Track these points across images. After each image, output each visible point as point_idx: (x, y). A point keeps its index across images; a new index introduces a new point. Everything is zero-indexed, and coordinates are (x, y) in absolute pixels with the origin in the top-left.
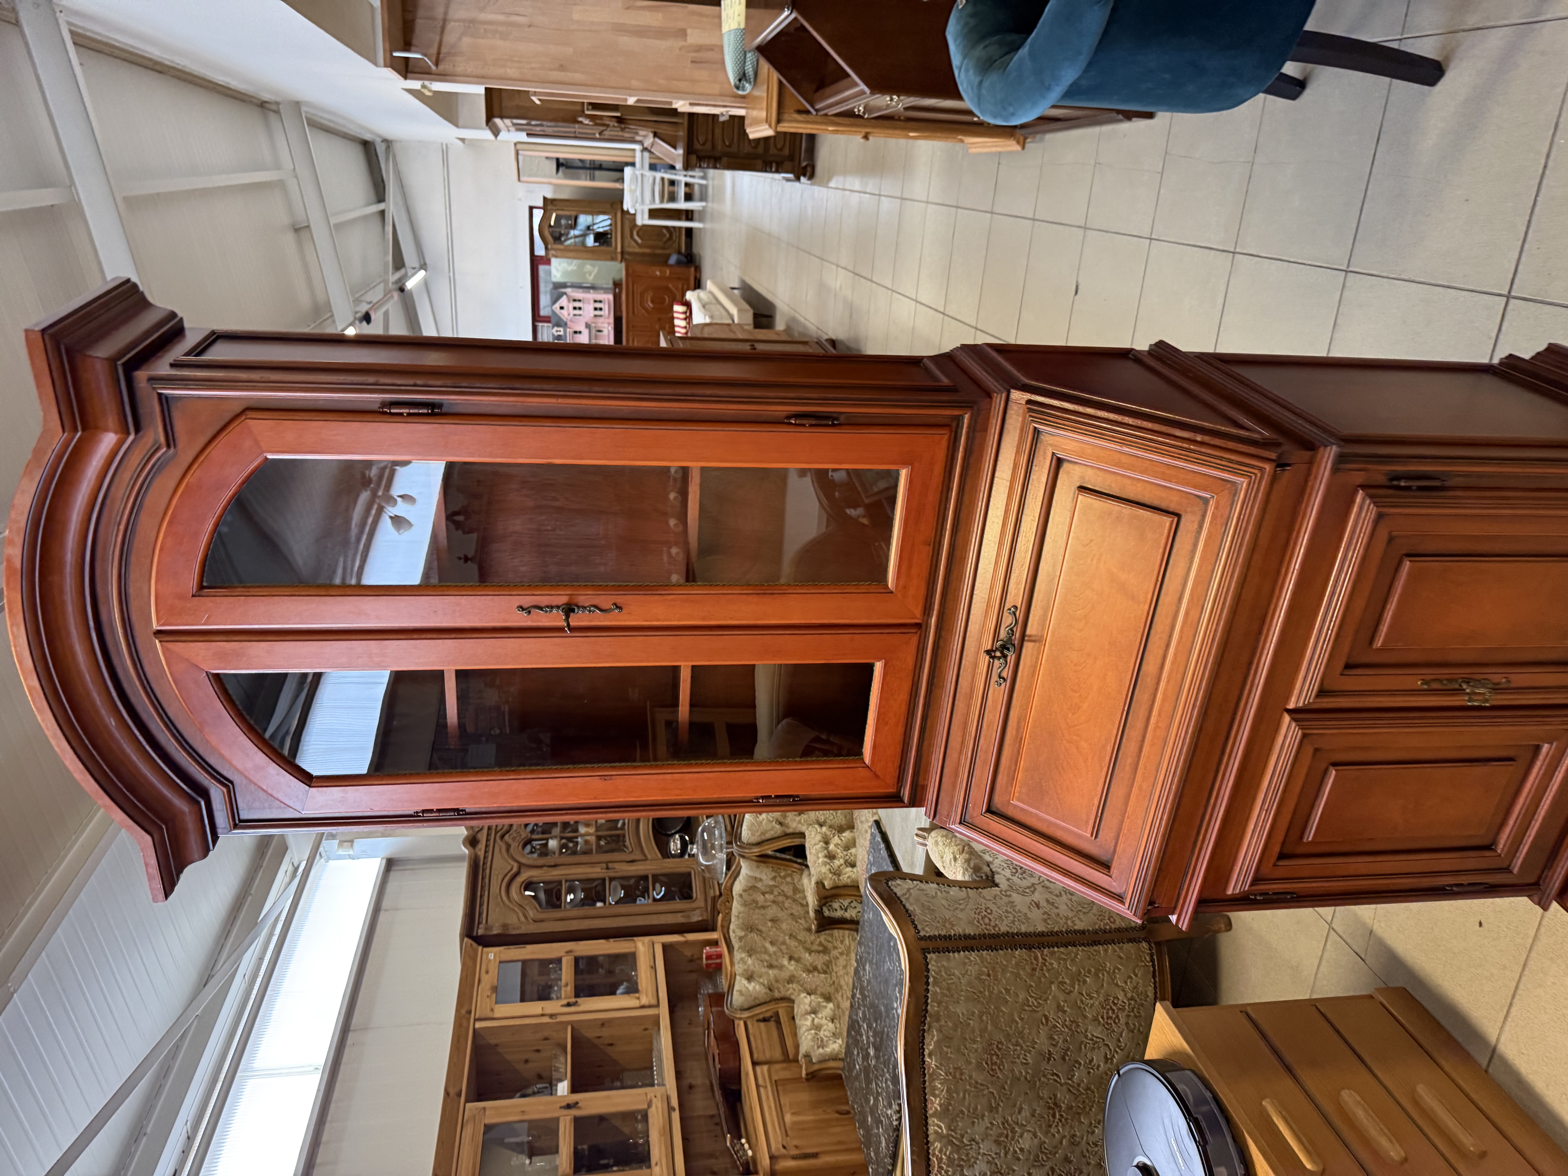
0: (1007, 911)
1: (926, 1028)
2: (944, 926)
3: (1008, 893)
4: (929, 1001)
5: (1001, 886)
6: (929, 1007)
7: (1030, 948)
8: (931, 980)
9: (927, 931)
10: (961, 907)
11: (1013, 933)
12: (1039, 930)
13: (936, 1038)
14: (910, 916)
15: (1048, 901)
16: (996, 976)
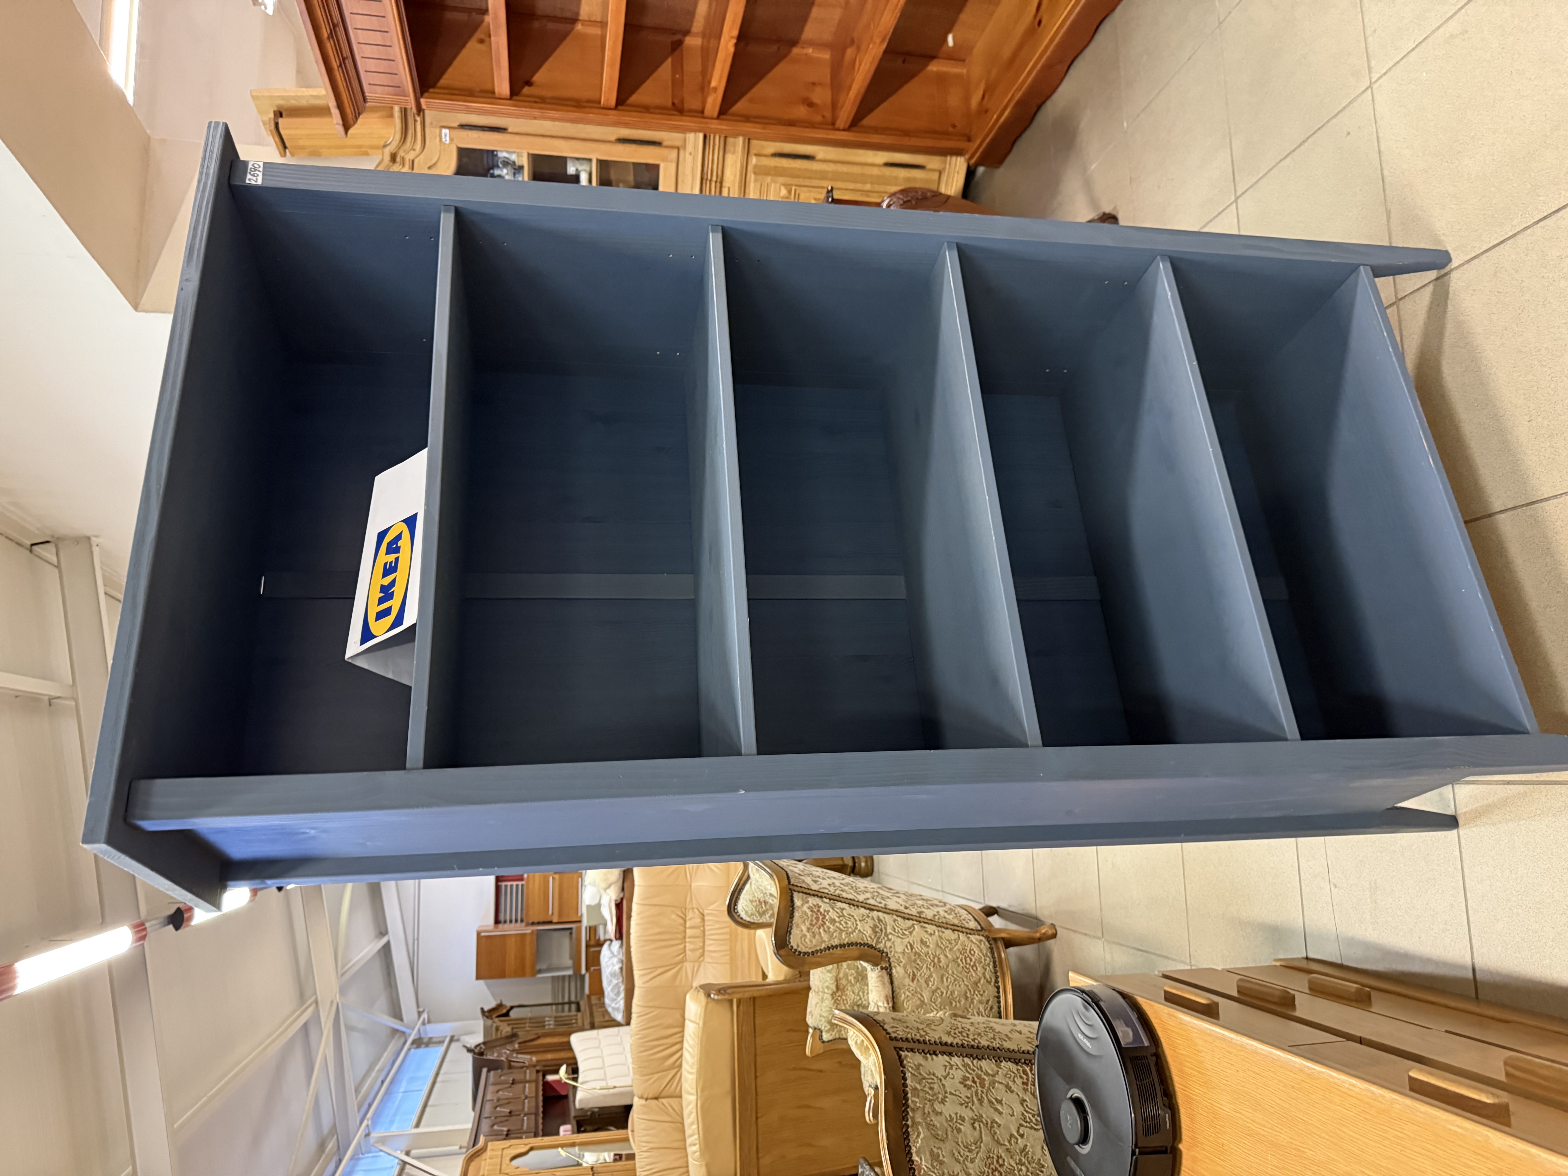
1: (909, 1123)
2: (918, 1033)
4: (909, 1095)
6: (910, 1101)
7: (1016, 1062)
8: (908, 1075)
9: (900, 1035)
11: (995, 1047)
13: (922, 1136)
16: (983, 1086)
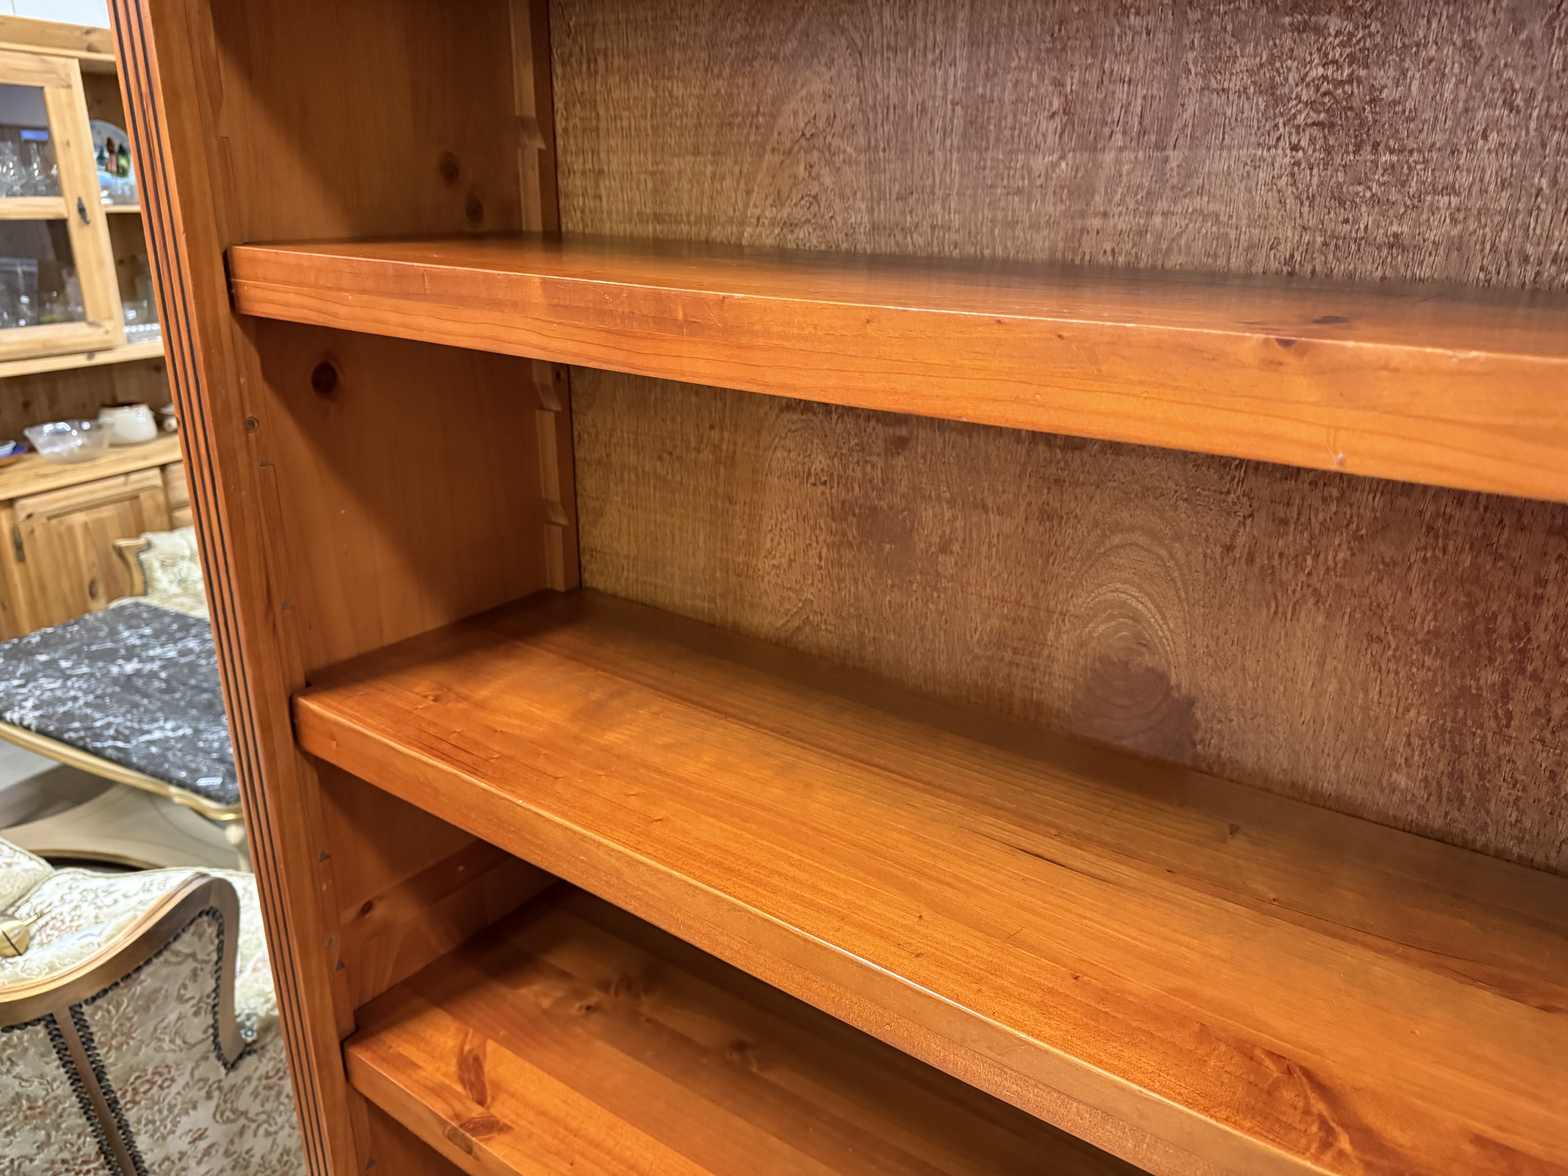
0: (171, 1108)
2: (114, 1036)
3: (216, 1094)
5: (232, 1074)
7: (106, 1152)
9: (93, 1016)
10: (166, 1046)
11: (128, 1126)
12: (144, 1157)
14: (128, 976)
15: (211, 1146)
